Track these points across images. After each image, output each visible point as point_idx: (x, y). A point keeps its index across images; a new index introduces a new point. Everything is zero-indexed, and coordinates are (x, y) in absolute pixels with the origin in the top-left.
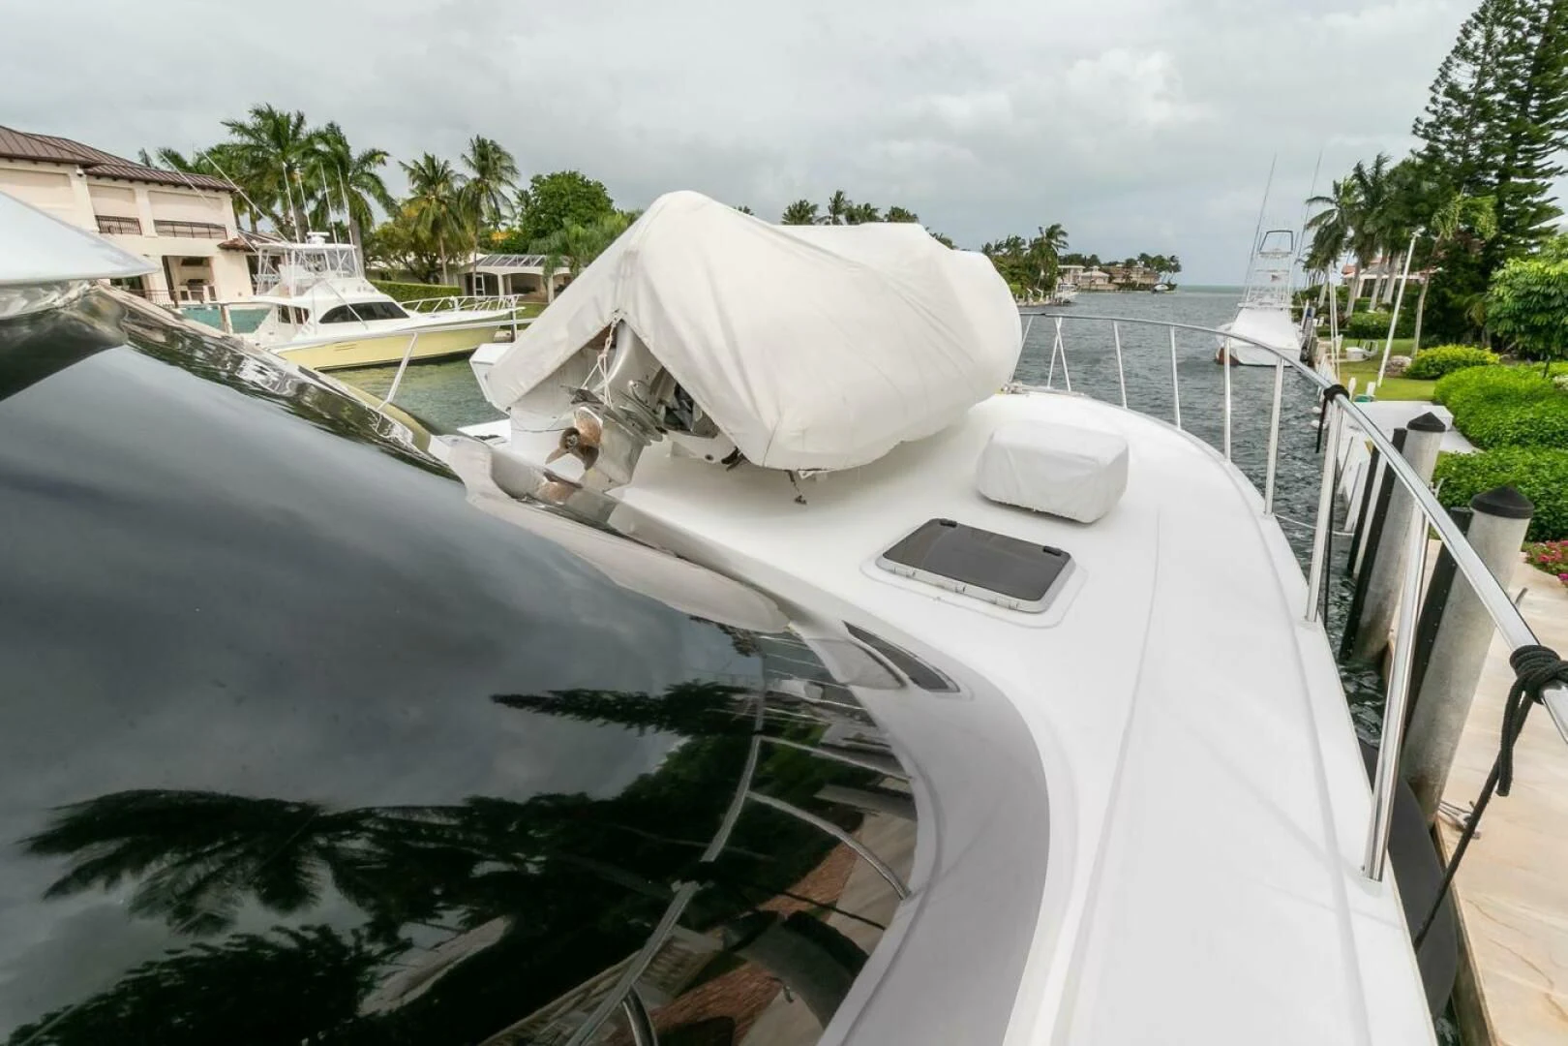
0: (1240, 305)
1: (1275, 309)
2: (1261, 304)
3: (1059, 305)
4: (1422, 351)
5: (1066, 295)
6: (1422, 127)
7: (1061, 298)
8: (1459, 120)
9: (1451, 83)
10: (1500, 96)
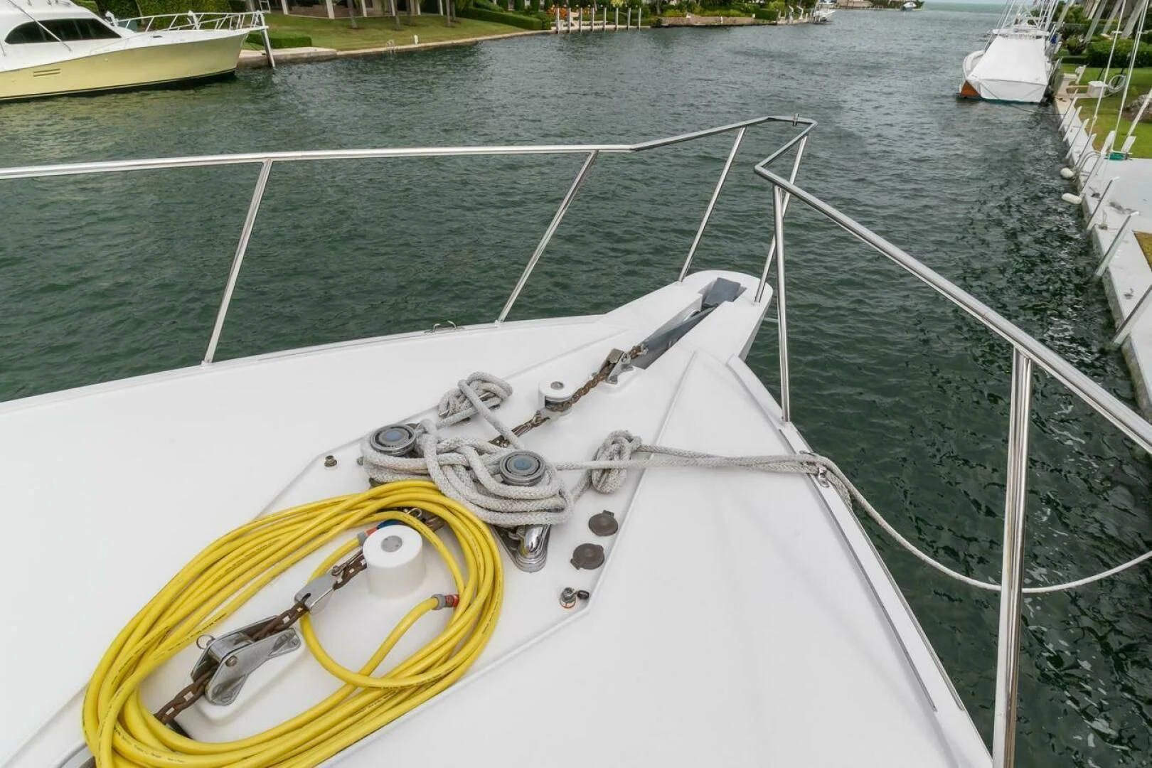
0: (995, 31)
1: (1031, 37)
2: (1017, 31)
3: (816, 23)
5: (823, 13)
7: (818, 17)
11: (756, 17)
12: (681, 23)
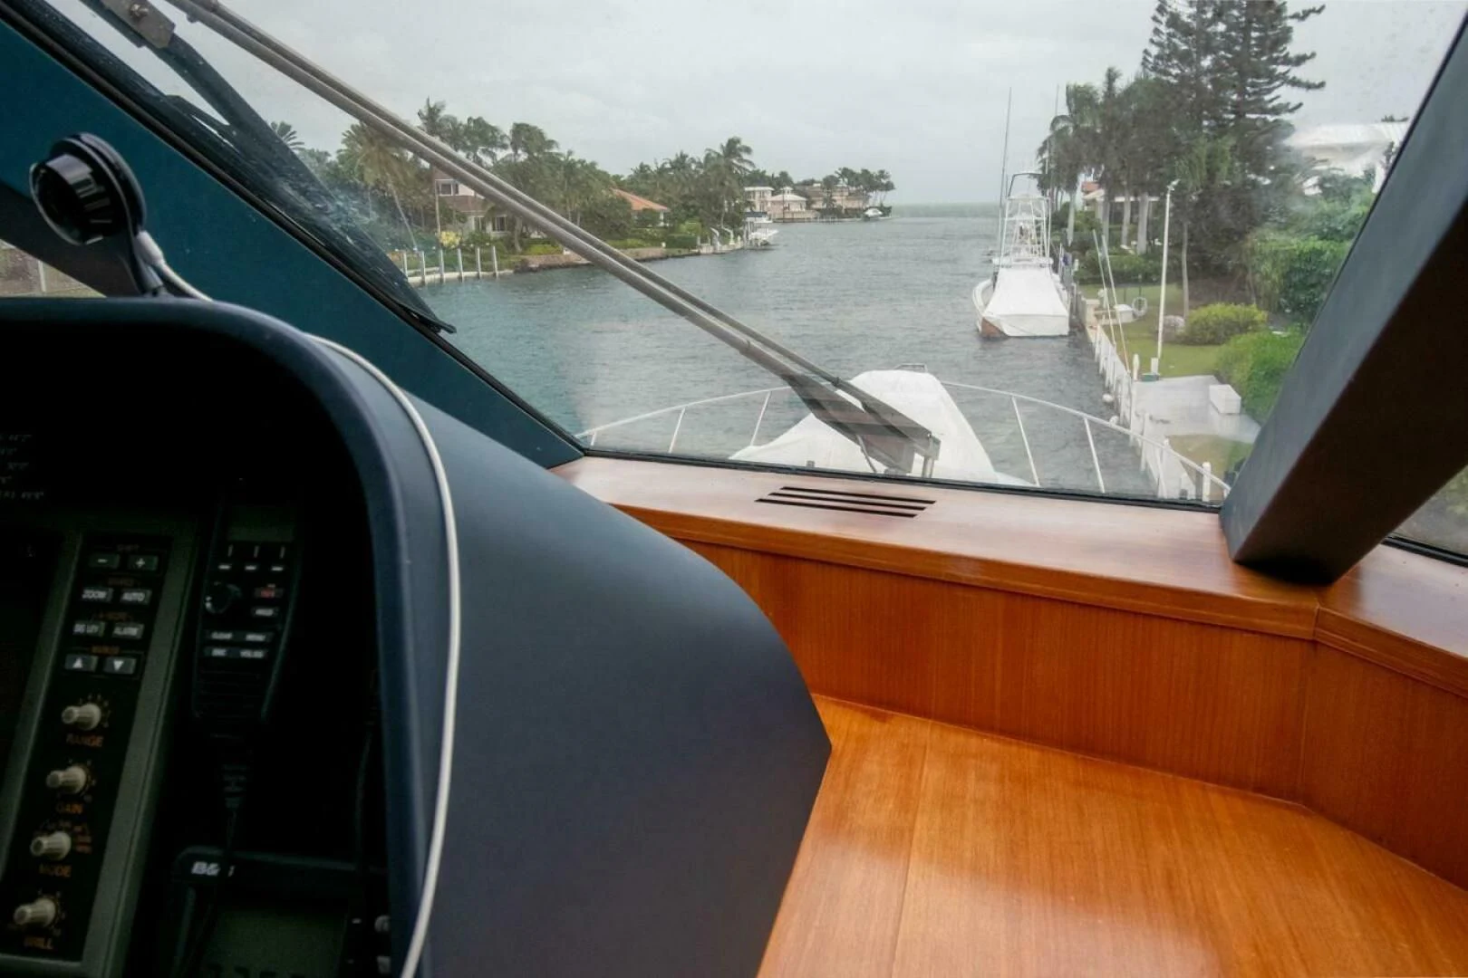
0: (997, 262)
1: (1035, 266)
2: (1018, 261)
3: (754, 249)
4: (1194, 312)
6: (1151, 60)
7: (755, 240)
8: (1188, 53)
9: (1172, 14)
10: (1221, 27)
11: (667, 247)
12: (558, 262)
